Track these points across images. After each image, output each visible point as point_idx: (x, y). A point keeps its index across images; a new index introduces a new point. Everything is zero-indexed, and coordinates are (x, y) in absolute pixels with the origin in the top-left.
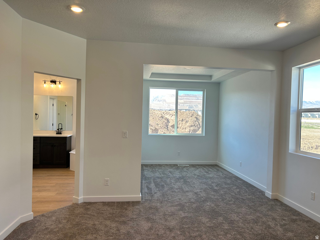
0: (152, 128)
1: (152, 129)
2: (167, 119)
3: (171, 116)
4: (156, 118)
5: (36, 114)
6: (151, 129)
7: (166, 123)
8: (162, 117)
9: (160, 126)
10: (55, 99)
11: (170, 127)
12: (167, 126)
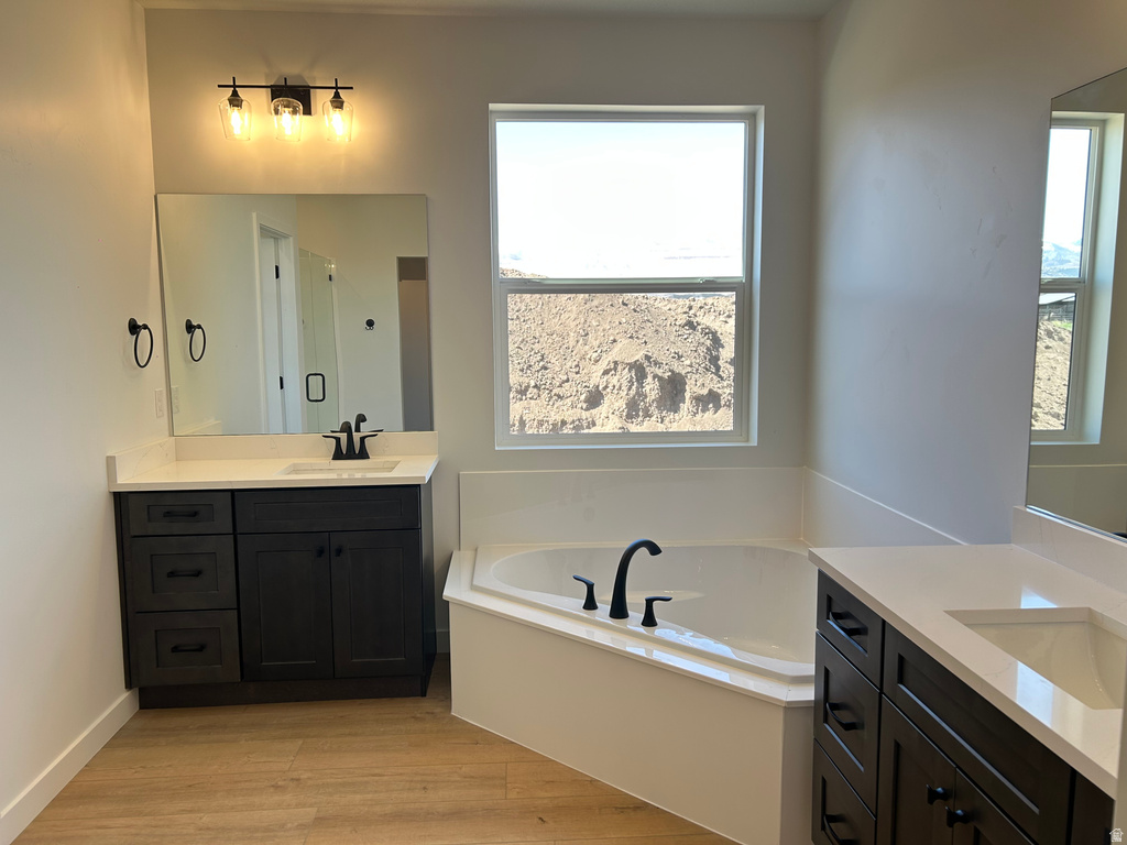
0: (659, 372)
1: (660, 379)
2: (712, 333)
3: (722, 318)
4: (668, 328)
5: (190, 328)
6: (654, 378)
7: (708, 349)
8: (691, 325)
9: (688, 362)
10: (286, 237)
11: (728, 366)
12: (715, 360)
